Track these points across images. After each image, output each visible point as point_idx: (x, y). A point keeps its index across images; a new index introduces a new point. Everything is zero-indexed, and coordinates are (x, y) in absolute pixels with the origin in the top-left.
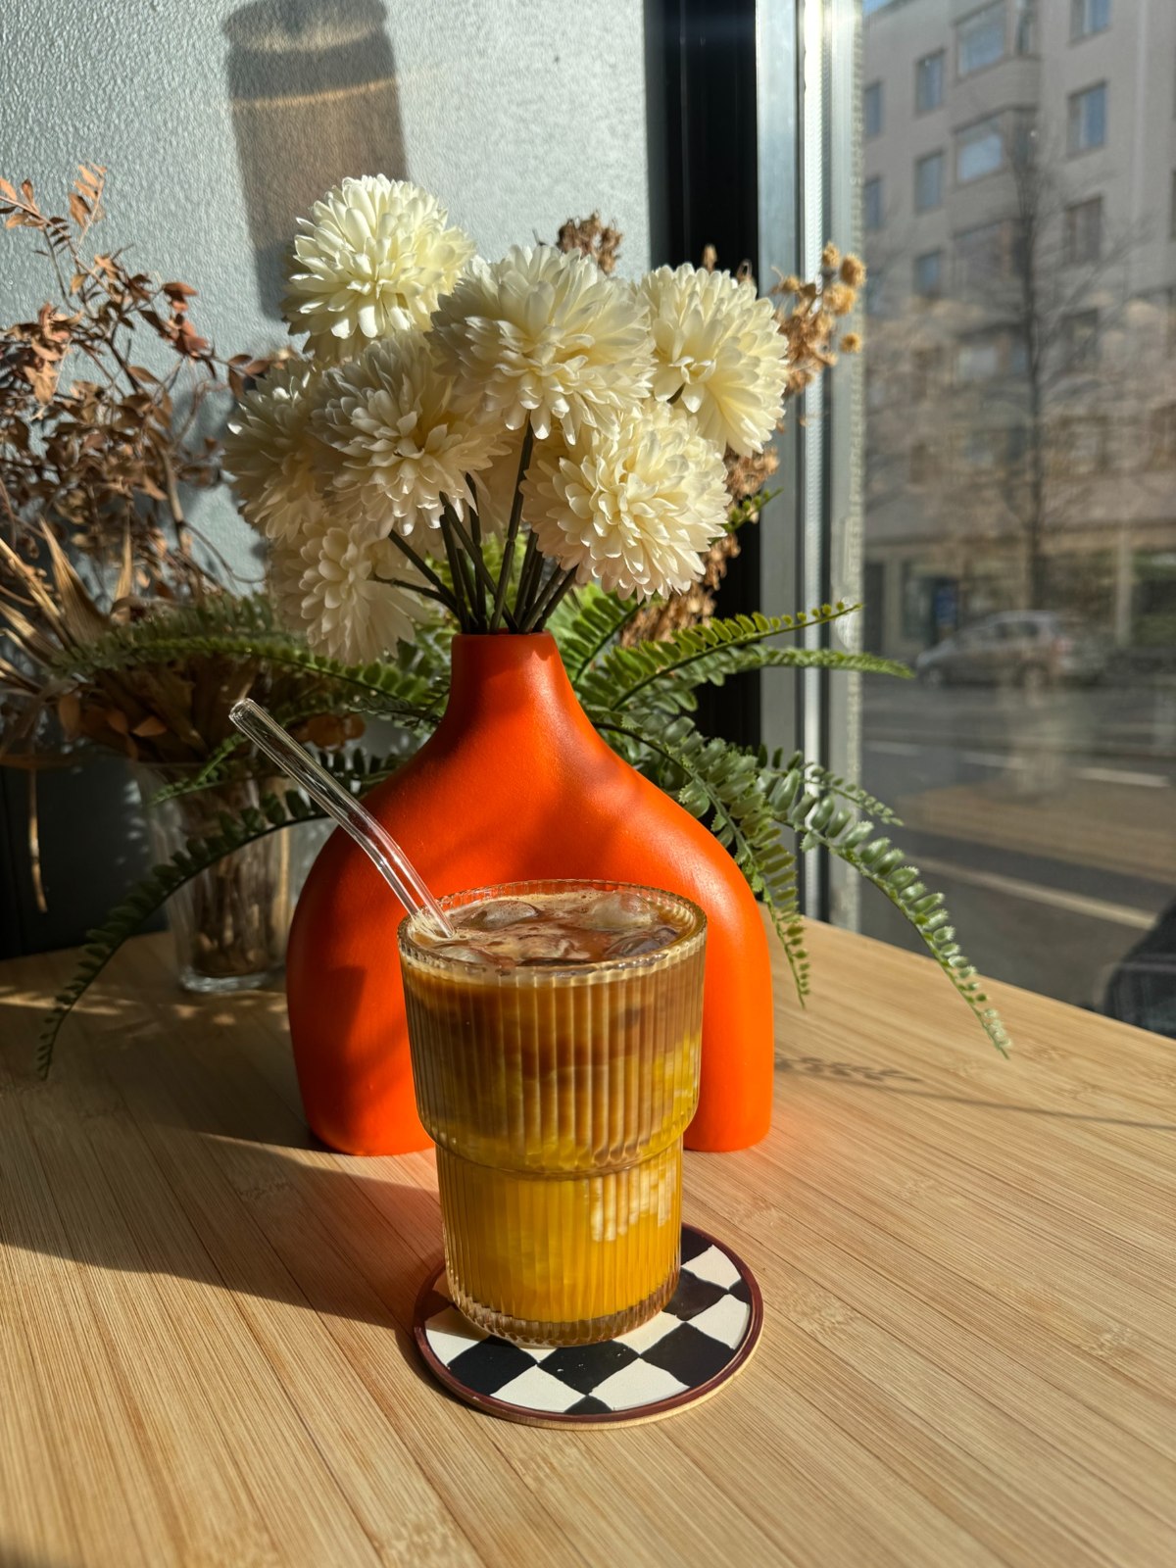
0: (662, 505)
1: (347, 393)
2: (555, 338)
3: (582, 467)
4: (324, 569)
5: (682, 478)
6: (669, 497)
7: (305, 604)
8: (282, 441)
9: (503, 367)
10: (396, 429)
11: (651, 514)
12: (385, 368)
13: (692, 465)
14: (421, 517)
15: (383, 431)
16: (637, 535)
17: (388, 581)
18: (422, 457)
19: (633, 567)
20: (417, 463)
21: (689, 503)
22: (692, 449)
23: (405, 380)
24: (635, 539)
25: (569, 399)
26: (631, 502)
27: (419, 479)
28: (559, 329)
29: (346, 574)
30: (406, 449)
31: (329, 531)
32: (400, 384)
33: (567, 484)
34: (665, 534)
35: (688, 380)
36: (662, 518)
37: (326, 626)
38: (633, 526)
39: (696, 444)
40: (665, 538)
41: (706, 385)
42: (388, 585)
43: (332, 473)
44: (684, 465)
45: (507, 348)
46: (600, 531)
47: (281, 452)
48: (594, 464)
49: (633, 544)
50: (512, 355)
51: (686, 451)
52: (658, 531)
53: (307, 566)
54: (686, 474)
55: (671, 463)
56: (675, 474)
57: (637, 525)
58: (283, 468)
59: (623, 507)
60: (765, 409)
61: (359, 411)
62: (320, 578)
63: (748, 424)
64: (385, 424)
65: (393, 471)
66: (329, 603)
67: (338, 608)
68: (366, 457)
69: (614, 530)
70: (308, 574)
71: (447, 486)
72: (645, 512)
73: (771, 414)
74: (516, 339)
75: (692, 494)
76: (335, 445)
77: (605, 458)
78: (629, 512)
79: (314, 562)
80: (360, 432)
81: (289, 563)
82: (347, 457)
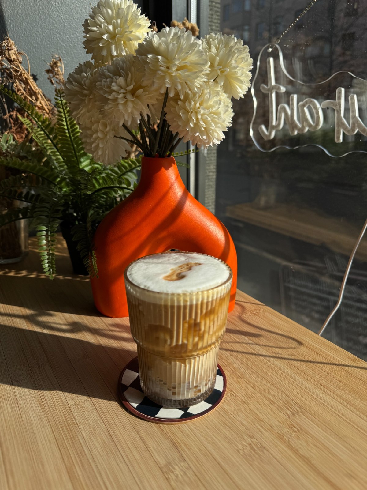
0: (213, 116)
1: (110, 77)
2: (177, 62)
3: (186, 104)
4: (100, 135)
5: (219, 107)
6: (214, 113)
7: (93, 146)
8: (85, 92)
9: (160, 72)
10: (126, 90)
11: (209, 119)
12: (122, 68)
13: (222, 103)
14: (134, 120)
15: (122, 91)
16: (204, 126)
17: (119, 137)
18: (134, 100)
19: (202, 137)
20: (133, 102)
21: (222, 115)
22: (222, 98)
23: (130, 73)
24: (204, 127)
25: (181, 84)
26: (202, 115)
27: (134, 107)
28: (179, 59)
29: (106, 135)
30: (129, 97)
31: (101, 121)
32: (127, 75)
33: (181, 110)
34: (214, 126)
35: (220, 74)
36: (213, 121)
37: (100, 153)
38: (203, 123)
39: (223, 96)
40: (214, 127)
41: (225, 76)
42: (118, 139)
43: (104, 104)
44: (220, 104)
45: (161, 66)
46: (192, 125)
47: (86, 96)
48: (190, 103)
49: (203, 129)
50: (162, 68)
51: (220, 98)
52: (211, 125)
53: (94, 133)
54: (220, 106)
55: (216, 102)
56: (217, 106)
57: (204, 123)
58: (86, 101)
59: (200, 117)
60: (245, 85)
61: (113, 84)
62: (98, 137)
63: (239, 90)
64: (122, 88)
65: (125, 104)
66: (101, 146)
67: (103, 147)
68: (116, 99)
69: (197, 125)
70: (94, 136)
71: (142, 109)
72: (207, 119)
73: (246, 86)
74: (164, 62)
75: (222, 113)
76: (106, 95)
77: (194, 101)
78: (202, 118)
79: (97, 131)
80: (114, 91)
81: (89, 132)
82: (109, 99)
